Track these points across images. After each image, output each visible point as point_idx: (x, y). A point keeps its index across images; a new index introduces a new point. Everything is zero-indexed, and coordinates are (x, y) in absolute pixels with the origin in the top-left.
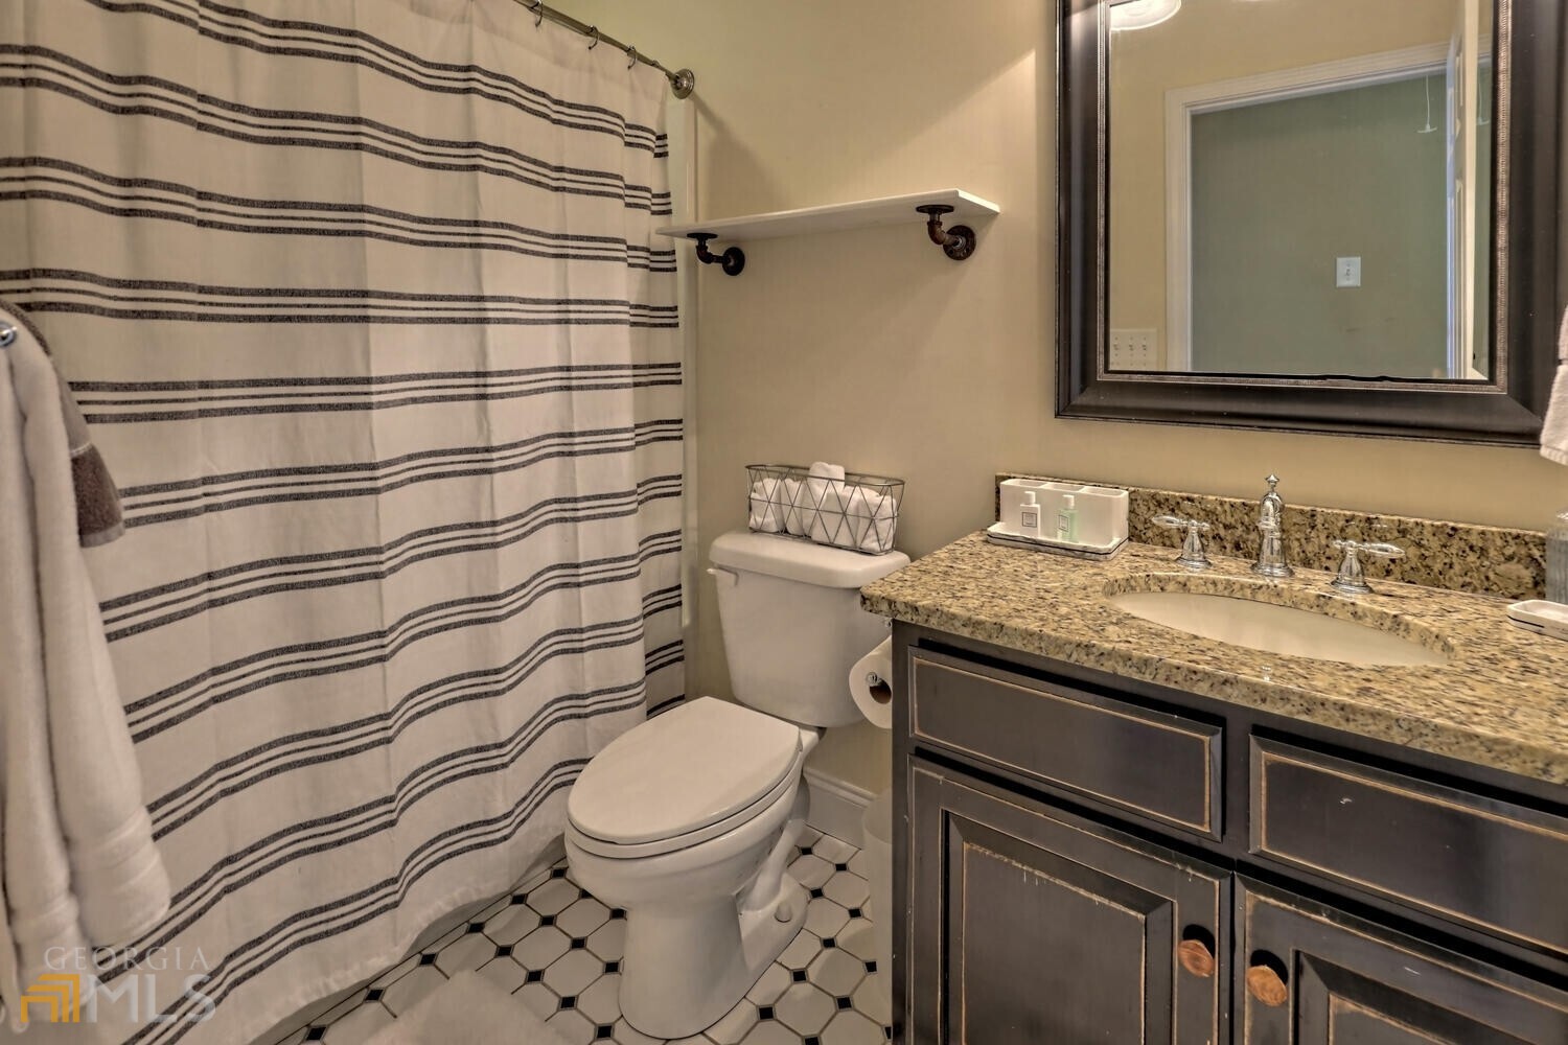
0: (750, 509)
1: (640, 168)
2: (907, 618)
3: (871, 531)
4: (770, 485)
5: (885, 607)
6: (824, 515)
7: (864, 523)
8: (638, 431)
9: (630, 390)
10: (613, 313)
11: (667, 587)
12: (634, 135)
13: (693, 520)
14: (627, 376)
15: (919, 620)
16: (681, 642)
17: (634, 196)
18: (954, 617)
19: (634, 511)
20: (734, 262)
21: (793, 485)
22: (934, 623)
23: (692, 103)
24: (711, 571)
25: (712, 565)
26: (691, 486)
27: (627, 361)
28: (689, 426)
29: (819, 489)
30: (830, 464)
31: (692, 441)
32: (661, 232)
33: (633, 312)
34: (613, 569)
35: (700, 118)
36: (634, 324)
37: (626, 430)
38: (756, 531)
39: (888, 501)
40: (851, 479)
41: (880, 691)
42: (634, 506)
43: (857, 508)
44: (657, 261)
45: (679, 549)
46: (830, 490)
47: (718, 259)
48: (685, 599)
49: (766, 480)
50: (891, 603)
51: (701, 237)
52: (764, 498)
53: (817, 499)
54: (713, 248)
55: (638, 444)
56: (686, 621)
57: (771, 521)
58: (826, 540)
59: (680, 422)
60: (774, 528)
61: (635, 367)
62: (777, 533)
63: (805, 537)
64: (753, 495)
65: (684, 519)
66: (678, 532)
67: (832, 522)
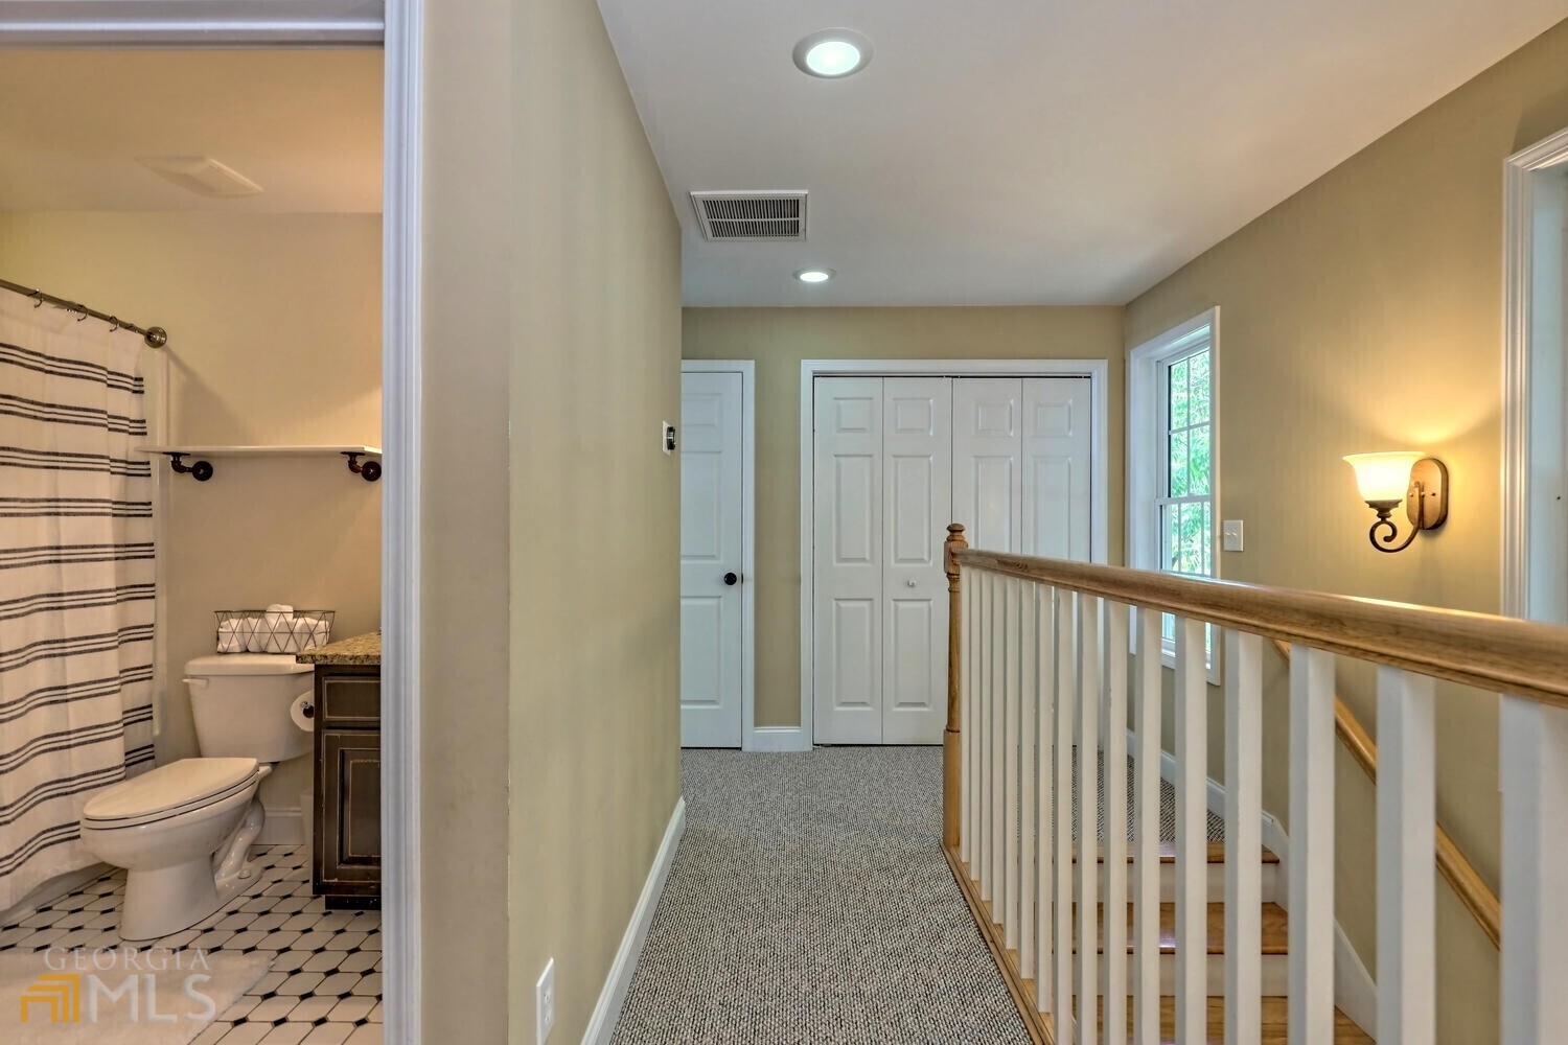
0: (218, 639)
1: (122, 403)
2: (322, 662)
3: (311, 641)
4: (234, 622)
5: (309, 659)
6: (277, 636)
7: (306, 637)
8: (118, 592)
9: (113, 562)
10: (98, 507)
11: (140, 706)
12: (114, 379)
13: (162, 657)
14: (110, 552)
15: (328, 662)
16: (152, 746)
17: (115, 423)
18: (345, 656)
19: (116, 647)
20: (203, 470)
21: (253, 621)
22: (335, 662)
23: (165, 354)
24: (186, 680)
25: (186, 677)
26: (161, 632)
27: (111, 542)
28: (160, 589)
29: (273, 620)
30: (282, 604)
31: (162, 599)
32: (137, 450)
33: (114, 506)
34: (96, 688)
35: (172, 364)
36: (115, 515)
37: (110, 590)
38: (226, 653)
39: (322, 623)
40: (297, 613)
41: (308, 712)
42: (116, 643)
43: (301, 628)
44: (134, 469)
45: (150, 678)
46: (282, 619)
47: (190, 470)
48: (156, 714)
49: (231, 620)
50: (312, 656)
51: (176, 455)
52: (230, 630)
53: (272, 627)
54: (186, 462)
55: (118, 601)
56: (157, 732)
57: (235, 645)
58: (278, 651)
59: (152, 585)
60: (238, 650)
61: (116, 546)
62: (241, 653)
63: (264, 652)
64: (220, 630)
65: (155, 658)
66: (150, 666)
67: (282, 640)
